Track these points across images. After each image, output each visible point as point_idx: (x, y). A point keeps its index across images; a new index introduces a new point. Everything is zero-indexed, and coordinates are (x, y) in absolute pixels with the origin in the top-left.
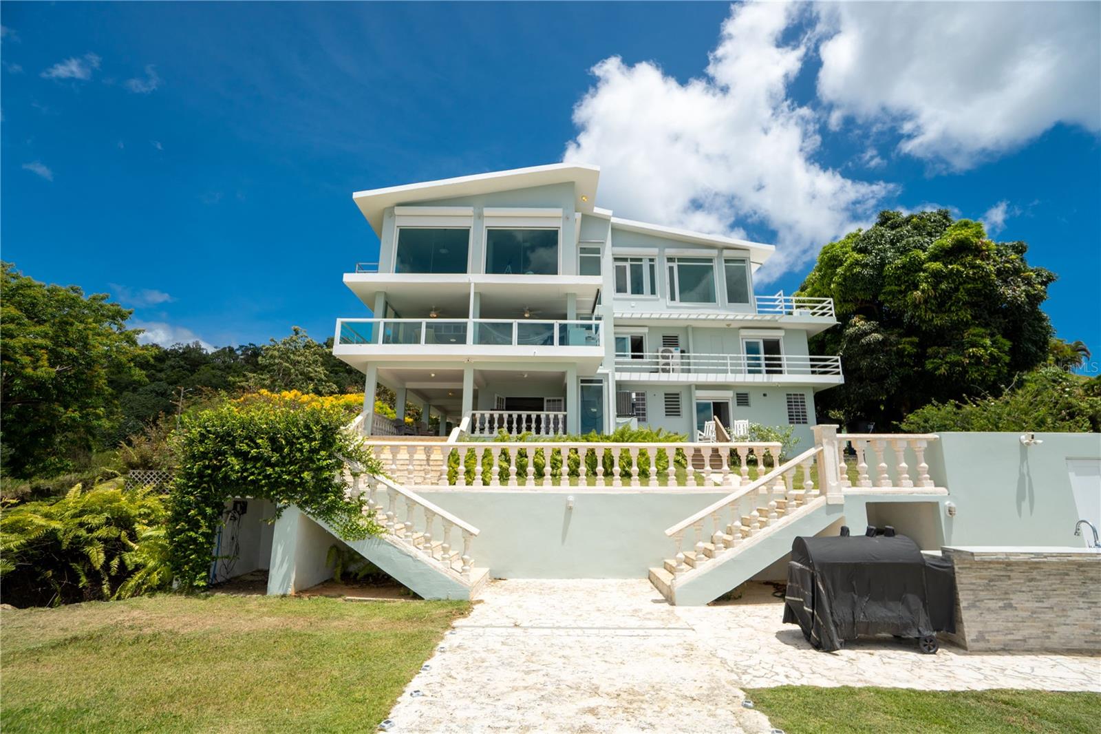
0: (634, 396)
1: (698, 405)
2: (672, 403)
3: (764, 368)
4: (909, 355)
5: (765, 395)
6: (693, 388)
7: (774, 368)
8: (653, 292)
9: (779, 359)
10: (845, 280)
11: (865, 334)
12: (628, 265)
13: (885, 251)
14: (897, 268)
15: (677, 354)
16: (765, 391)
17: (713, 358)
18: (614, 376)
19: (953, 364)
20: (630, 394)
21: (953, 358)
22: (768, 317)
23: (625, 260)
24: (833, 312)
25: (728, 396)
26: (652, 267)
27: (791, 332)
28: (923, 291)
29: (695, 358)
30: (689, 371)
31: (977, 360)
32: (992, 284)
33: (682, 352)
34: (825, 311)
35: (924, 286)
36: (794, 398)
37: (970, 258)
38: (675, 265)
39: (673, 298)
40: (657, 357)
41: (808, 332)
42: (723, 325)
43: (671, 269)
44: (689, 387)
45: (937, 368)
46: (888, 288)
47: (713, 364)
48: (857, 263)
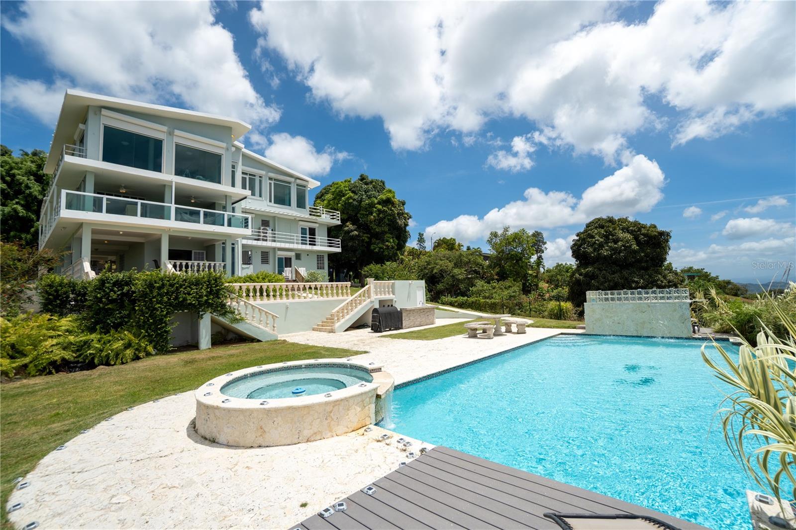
1: (279, 258)
2: (265, 257)
3: (308, 242)
4: (366, 242)
5: (308, 255)
6: (277, 250)
7: (313, 243)
8: (260, 196)
9: (315, 238)
10: (345, 204)
11: (352, 231)
12: (247, 177)
13: (362, 195)
14: (366, 204)
15: (270, 231)
16: (309, 253)
17: (288, 235)
18: (241, 241)
19: (381, 248)
20: (248, 252)
21: (381, 245)
22: (314, 217)
23: (247, 174)
24: (339, 218)
25: (292, 254)
26: (260, 181)
27: (321, 225)
28: (374, 216)
29: (278, 234)
30: (274, 241)
31: (388, 246)
32: (394, 218)
33: (272, 230)
34: (336, 217)
35: (375, 214)
36: (320, 256)
37: (390, 206)
38: (272, 182)
39: (270, 201)
41: (327, 226)
42: (293, 218)
43: (270, 184)
44: (274, 249)
45: (375, 249)
46: (362, 212)
47: (287, 238)
48: (351, 197)
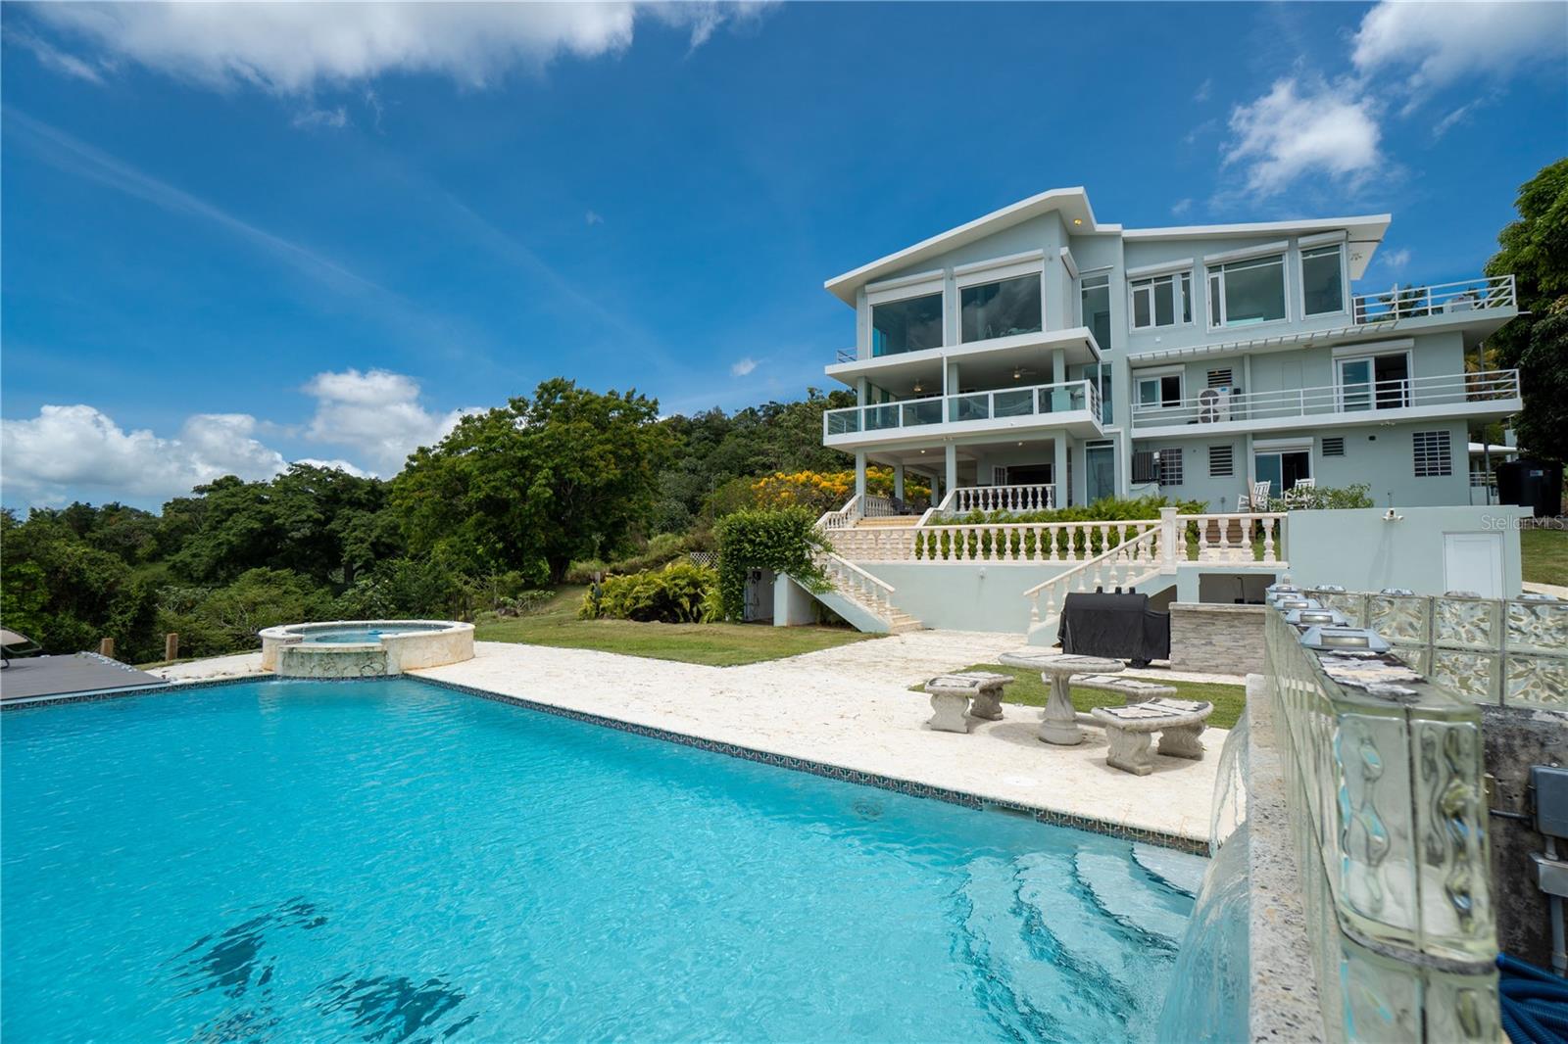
0: (1156, 456)
1: (1257, 459)
2: (1221, 457)
3: (1373, 401)
5: (1372, 438)
6: (1249, 438)
7: (1393, 400)
9: (1404, 385)
12: (1151, 287)
15: (1225, 395)
16: (1372, 432)
20: (1153, 454)
23: (1148, 281)
24: (1514, 297)
25: (1306, 444)
26: (1186, 285)
27: (1426, 338)
29: (1253, 398)
30: (1243, 417)
33: (1237, 391)
34: (1501, 297)
36: (1427, 437)
38: (1221, 276)
39: (1217, 320)
40: (1196, 404)
41: (1464, 332)
42: (1300, 346)
43: (1215, 283)
44: (1243, 436)
47: (1283, 404)
